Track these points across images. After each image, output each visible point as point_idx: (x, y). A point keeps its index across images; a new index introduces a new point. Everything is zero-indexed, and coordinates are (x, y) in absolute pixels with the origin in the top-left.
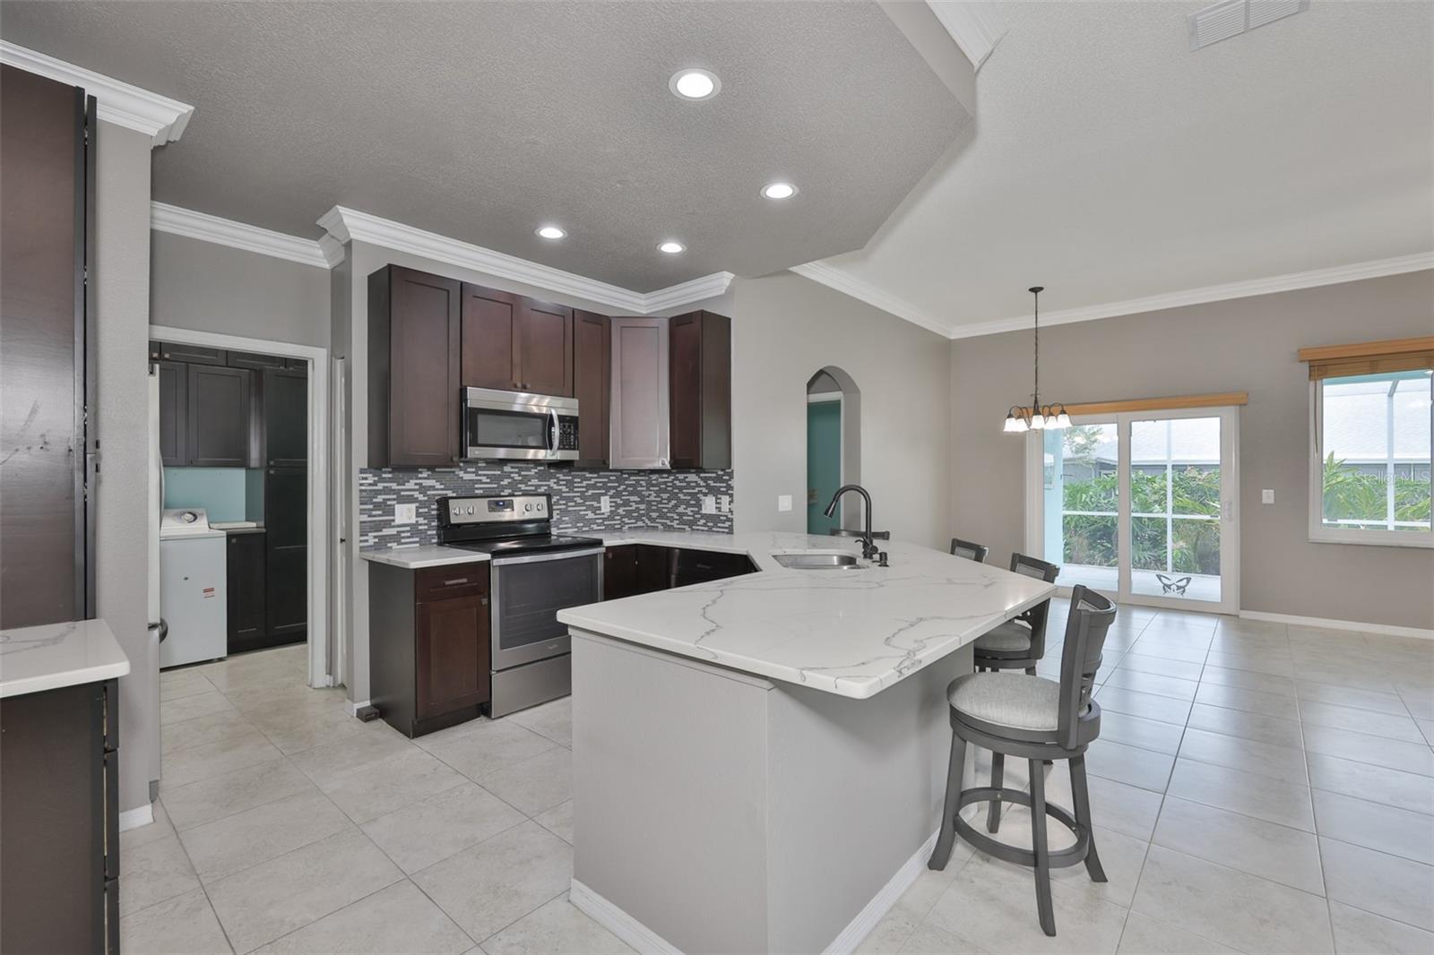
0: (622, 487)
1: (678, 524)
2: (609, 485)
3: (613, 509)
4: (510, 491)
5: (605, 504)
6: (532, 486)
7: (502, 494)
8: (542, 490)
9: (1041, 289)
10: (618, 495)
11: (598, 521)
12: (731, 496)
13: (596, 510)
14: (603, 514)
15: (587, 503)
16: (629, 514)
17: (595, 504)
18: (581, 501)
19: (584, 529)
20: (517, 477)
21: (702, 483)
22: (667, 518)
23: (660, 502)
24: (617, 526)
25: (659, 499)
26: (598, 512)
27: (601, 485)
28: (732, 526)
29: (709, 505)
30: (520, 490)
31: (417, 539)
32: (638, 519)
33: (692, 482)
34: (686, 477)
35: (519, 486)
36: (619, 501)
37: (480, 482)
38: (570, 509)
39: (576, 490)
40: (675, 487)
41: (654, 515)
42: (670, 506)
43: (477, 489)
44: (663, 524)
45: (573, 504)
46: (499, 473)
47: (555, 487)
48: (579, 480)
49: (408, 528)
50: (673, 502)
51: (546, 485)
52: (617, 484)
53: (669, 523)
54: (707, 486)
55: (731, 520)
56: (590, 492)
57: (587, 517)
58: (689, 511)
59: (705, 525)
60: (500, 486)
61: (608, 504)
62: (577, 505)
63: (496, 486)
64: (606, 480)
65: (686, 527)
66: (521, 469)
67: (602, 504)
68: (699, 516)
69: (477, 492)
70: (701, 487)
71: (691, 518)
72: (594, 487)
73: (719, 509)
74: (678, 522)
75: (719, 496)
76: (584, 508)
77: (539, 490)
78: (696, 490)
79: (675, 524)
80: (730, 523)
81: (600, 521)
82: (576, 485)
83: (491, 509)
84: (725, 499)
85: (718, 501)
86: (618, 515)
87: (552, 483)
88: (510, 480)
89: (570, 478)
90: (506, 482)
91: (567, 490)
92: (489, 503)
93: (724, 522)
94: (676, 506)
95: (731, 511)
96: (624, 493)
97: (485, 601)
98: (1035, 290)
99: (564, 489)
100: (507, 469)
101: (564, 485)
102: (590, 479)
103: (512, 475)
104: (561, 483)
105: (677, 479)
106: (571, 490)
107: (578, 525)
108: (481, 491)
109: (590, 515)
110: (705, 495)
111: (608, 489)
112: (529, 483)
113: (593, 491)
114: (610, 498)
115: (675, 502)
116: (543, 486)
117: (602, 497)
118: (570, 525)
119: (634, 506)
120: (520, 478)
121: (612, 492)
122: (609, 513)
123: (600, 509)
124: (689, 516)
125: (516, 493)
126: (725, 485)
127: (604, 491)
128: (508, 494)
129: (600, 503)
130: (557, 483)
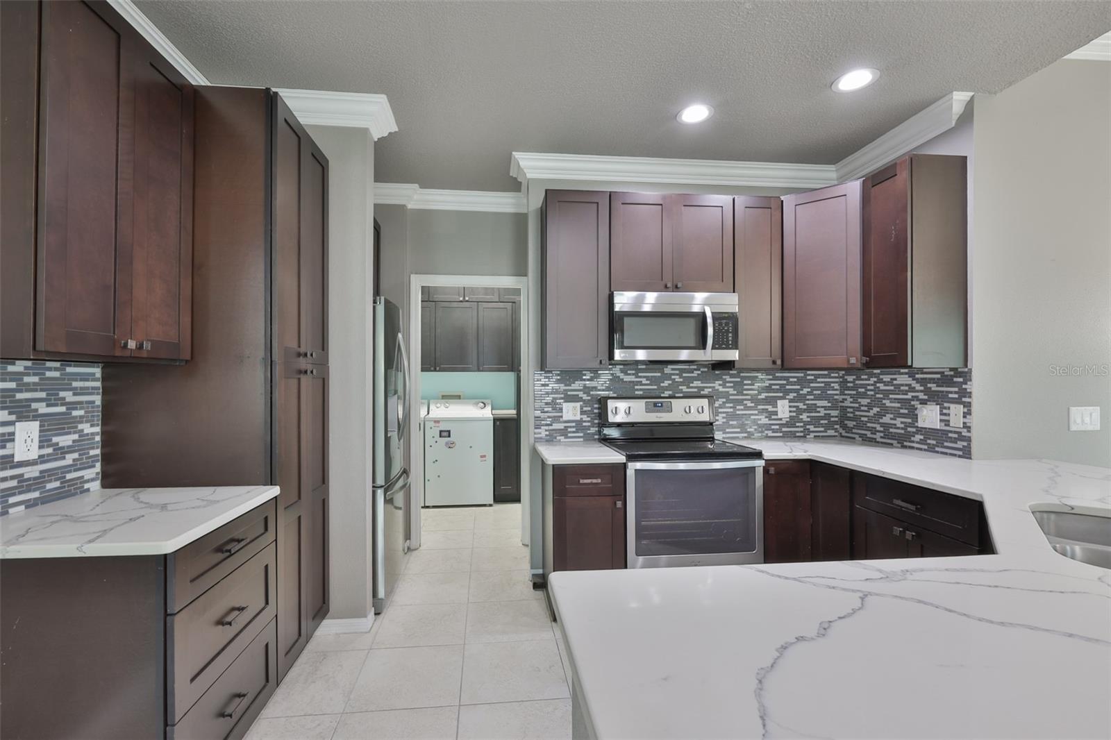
0: (805, 391)
1: (881, 437)
2: (788, 387)
3: (794, 414)
4: (670, 392)
5: (783, 409)
6: (695, 387)
7: (662, 395)
8: (706, 392)
10: (801, 398)
11: (773, 427)
12: (967, 405)
13: (770, 414)
14: (781, 419)
15: (759, 407)
16: (815, 421)
17: (770, 408)
18: (753, 405)
20: (678, 379)
21: (918, 387)
22: (868, 429)
23: (858, 409)
24: (798, 434)
25: (857, 405)
26: (773, 417)
27: (778, 387)
28: (969, 447)
29: (929, 416)
30: (681, 391)
31: (582, 435)
32: (827, 427)
33: (902, 385)
34: (895, 379)
35: (680, 387)
36: (801, 406)
37: (640, 383)
38: (738, 412)
39: (745, 392)
40: (877, 390)
41: (851, 424)
42: (871, 413)
43: (637, 390)
44: (861, 436)
45: (742, 407)
46: (659, 374)
47: (721, 389)
48: (750, 382)
49: (574, 424)
50: (876, 410)
51: (710, 387)
52: (798, 387)
53: (869, 434)
54: (927, 391)
55: (969, 440)
56: (763, 396)
57: (760, 422)
58: (898, 422)
59: (921, 442)
60: (660, 388)
61: (787, 409)
62: (747, 408)
63: (655, 387)
64: (785, 382)
65: (895, 442)
66: (682, 371)
67: (779, 409)
68: (914, 430)
69: (636, 393)
70: (918, 391)
71: (903, 432)
72: (768, 389)
73: (947, 423)
74: (882, 435)
75: (946, 405)
77: (702, 392)
78: (909, 396)
79: (878, 436)
80: (965, 444)
81: (777, 427)
82: (745, 387)
83: (648, 410)
84: (956, 411)
85: (945, 411)
86: (801, 421)
87: (716, 384)
88: (670, 382)
89: (739, 380)
90: (666, 383)
92: (648, 404)
93: (955, 441)
94: (880, 415)
95: (966, 426)
96: (808, 397)
97: (620, 504)
99: (731, 391)
100: (667, 370)
101: (731, 387)
102: (763, 381)
103: (673, 377)
104: (728, 385)
105: (881, 381)
106: (740, 393)
107: (749, 430)
108: (641, 393)
109: (765, 420)
110: (924, 402)
111: (787, 392)
112: (691, 385)
113: (767, 394)
114: (789, 402)
115: (878, 409)
116: (707, 387)
117: (778, 401)
118: (739, 430)
119: (822, 412)
120: (681, 380)
121: (791, 396)
122: (788, 420)
123: (777, 415)
124: (898, 428)
125: (677, 395)
126: (956, 389)
127: (781, 395)
128: (667, 396)
129: (777, 407)
130: (724, 386)
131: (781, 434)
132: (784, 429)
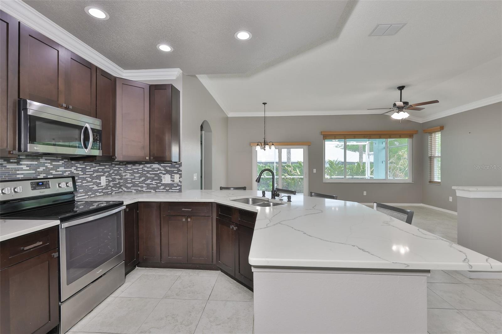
0: (112, 171)
1: (146, 189)
2: (105, 170)
3: (108, 183)
4: (45, 175)
5: (103, 181)
6: (61, 171)
7: (39, 177)
8: (67, 174)
9: (266, 103)
10: (110, 175)
11: (99, 191)
12: (180, 174)
13: (98, 184)
14: (102, 186)
15: (93, 181)
16: (115, 186)
17: (98, 181)
18: (91, 180)
19: (92, 196)
20: (49, 166)
21: (162, 169)
22: (139, 186)
23: (134, 179)
24: (109, 193)
25: (133, 177)
26: (99, 185)
27: (101, 170)
28: (181, 188)
29: (167, 179)
30: (51, 174)
32: (120, 188)
33: (155, 168)
34: (152, 166)
35: (51, 171)
36: (110, 179)
37: (22, 169)
38: (84, 185)
39: (87, 173)
40: (143, 170)
41: (129, 185)
42: (141, 180)
43: (19, 174)
44: (135, 190)
45: (86, 182)
46: (37, 163)
47: (75, 172)
48: (89, 168)
50: (143, 178)
51: (69, 171)
52: (109, 170)
53: (139, 189)
54: (166, 170)
55: (181, 186)
56: (95, 175)
57: (93, 189)
58: (154, 182)
59: (163, 189)
60: (36, 172)
61: (105, 181)
62: (88, 182)
63: (34, 172)
64: (104, 167)
65: (152, 191)
66: (54, 160)
67: (102, 181)
68: (160, 185)
69: (18, 176)
70: (162, 170)
71: (156, 186)
72: (97, 171)
73: (173, 181)
74: (146, 188)
75: (173, 175)
76: (92, 184)
77: (64, 174)
78: (159, 172)
79: (144, 189)
80: (180, 187)
81: (101, 190)
82: (87, 170)
83: (34, 188)
84: (177, 177)
85: (172, 177)
86: (110, 186)
87: (73, 169)
88: (44, 168)
89: (84, 166)
90: (41, 169)
91: (82, 173)
92: (32, 184)
93: (176, 187)
94: (145, 180)
95: (180, 181)
96: (113, 175)
97: (56, 255)
98: (265, 104)
99: (80, 173)
100: (42, 161)
101: (80, 171)
102: (95, 167)
103: (46, 165)
104: (78, 169)
105: (146, 167)
106: (85, 174)
107: (89, 194)
108: (22, 176)
109: (96, 188)
110: (164, 174)
111: (105, 172)
112: (58, 170)
113: (97, 174)
114: (106, 177)
115: (144, 178)
116: (67, 171)
117: (101, 177)
118: (84, 194)
119: (118, 181)
120: (52, 167)
121: (107, 174)
122: (105, 186)
123: (101, 184)
124: (154, 185)
125: (49, 177)
126: (176, 169)
127: (103, 174)
128: (42, 177)
129: (101, 180)
130: (76, 170)
131: (102, 194)
132: (104, 191)
